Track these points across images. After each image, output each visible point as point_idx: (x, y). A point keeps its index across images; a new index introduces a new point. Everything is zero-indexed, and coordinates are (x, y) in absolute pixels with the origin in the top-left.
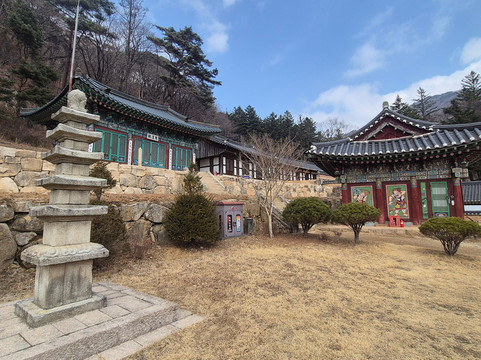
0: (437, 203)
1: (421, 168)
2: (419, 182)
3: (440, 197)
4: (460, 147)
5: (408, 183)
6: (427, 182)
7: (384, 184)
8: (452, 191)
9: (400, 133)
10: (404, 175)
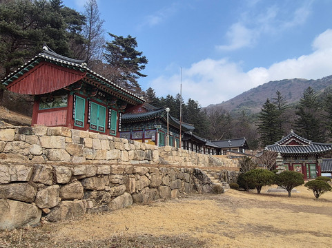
0: (312, 172)
1: (306, 158)
2: (306, 164)
3: (313, 170)
4: (321, 152)
5: (302, 164)
6: (309, 164)
7: (293, 164)
8: (317, 168)
9: (298, 143)
10: (301, 161)
